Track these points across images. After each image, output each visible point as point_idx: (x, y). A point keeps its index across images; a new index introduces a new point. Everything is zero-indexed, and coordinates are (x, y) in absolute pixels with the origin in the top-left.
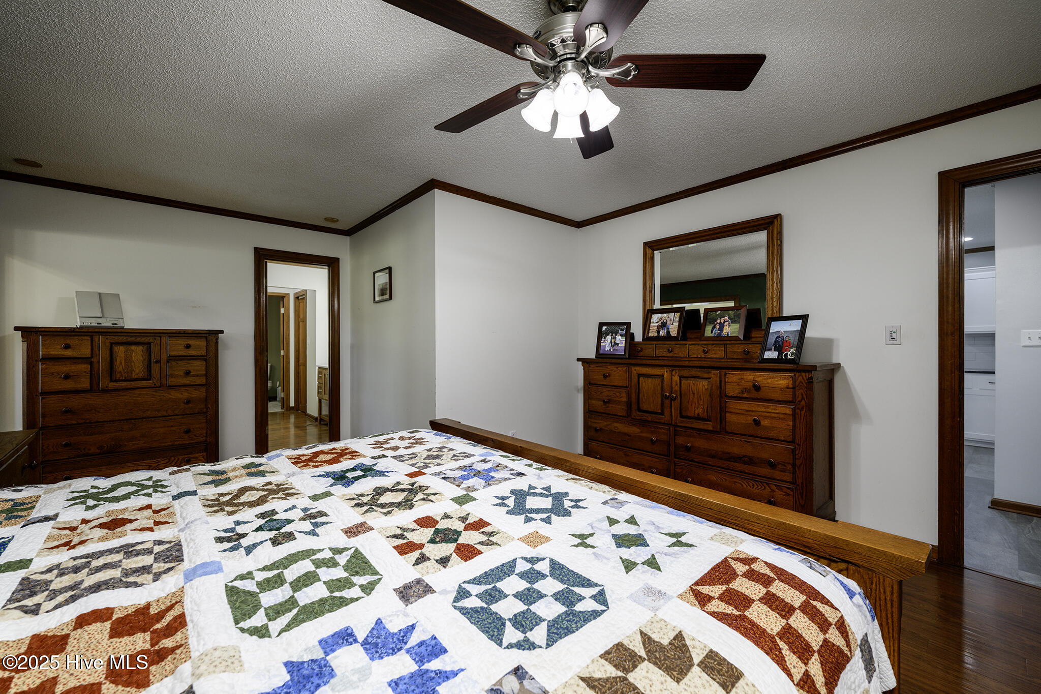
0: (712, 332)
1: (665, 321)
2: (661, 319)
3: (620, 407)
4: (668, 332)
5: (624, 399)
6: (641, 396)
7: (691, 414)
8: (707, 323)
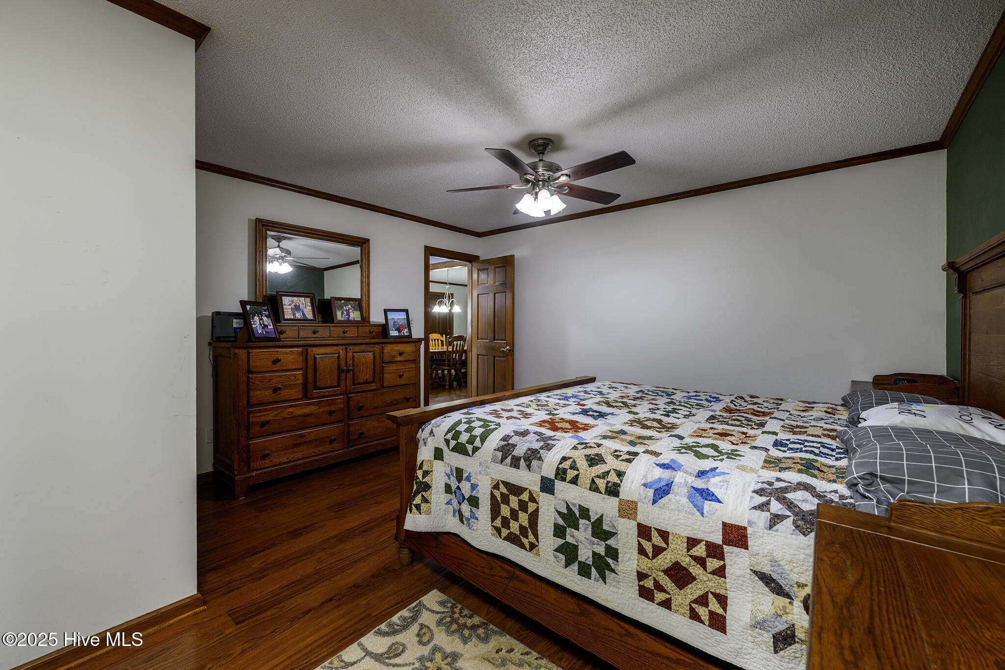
0: (342, 317)
1: (297, 304)
2: (293, 301)
3: (295, 390)
4: (304, 315)
5: (300, 381)
6: (318, 374)
7: (361, 381)
8: (337, 310)
